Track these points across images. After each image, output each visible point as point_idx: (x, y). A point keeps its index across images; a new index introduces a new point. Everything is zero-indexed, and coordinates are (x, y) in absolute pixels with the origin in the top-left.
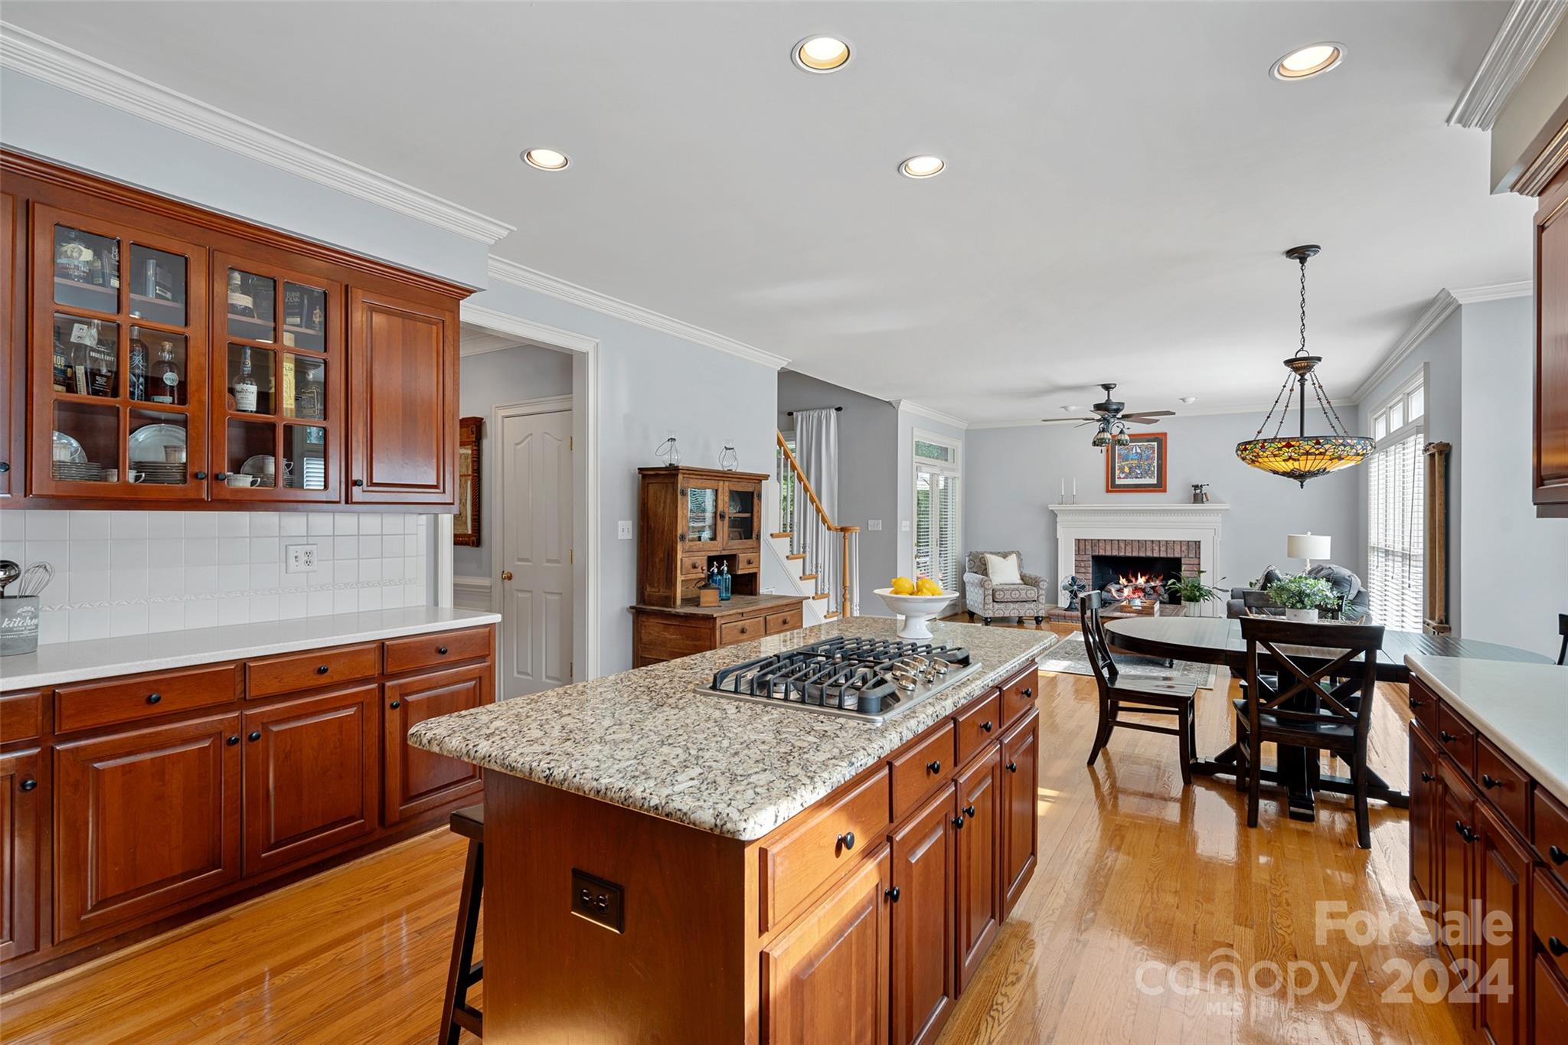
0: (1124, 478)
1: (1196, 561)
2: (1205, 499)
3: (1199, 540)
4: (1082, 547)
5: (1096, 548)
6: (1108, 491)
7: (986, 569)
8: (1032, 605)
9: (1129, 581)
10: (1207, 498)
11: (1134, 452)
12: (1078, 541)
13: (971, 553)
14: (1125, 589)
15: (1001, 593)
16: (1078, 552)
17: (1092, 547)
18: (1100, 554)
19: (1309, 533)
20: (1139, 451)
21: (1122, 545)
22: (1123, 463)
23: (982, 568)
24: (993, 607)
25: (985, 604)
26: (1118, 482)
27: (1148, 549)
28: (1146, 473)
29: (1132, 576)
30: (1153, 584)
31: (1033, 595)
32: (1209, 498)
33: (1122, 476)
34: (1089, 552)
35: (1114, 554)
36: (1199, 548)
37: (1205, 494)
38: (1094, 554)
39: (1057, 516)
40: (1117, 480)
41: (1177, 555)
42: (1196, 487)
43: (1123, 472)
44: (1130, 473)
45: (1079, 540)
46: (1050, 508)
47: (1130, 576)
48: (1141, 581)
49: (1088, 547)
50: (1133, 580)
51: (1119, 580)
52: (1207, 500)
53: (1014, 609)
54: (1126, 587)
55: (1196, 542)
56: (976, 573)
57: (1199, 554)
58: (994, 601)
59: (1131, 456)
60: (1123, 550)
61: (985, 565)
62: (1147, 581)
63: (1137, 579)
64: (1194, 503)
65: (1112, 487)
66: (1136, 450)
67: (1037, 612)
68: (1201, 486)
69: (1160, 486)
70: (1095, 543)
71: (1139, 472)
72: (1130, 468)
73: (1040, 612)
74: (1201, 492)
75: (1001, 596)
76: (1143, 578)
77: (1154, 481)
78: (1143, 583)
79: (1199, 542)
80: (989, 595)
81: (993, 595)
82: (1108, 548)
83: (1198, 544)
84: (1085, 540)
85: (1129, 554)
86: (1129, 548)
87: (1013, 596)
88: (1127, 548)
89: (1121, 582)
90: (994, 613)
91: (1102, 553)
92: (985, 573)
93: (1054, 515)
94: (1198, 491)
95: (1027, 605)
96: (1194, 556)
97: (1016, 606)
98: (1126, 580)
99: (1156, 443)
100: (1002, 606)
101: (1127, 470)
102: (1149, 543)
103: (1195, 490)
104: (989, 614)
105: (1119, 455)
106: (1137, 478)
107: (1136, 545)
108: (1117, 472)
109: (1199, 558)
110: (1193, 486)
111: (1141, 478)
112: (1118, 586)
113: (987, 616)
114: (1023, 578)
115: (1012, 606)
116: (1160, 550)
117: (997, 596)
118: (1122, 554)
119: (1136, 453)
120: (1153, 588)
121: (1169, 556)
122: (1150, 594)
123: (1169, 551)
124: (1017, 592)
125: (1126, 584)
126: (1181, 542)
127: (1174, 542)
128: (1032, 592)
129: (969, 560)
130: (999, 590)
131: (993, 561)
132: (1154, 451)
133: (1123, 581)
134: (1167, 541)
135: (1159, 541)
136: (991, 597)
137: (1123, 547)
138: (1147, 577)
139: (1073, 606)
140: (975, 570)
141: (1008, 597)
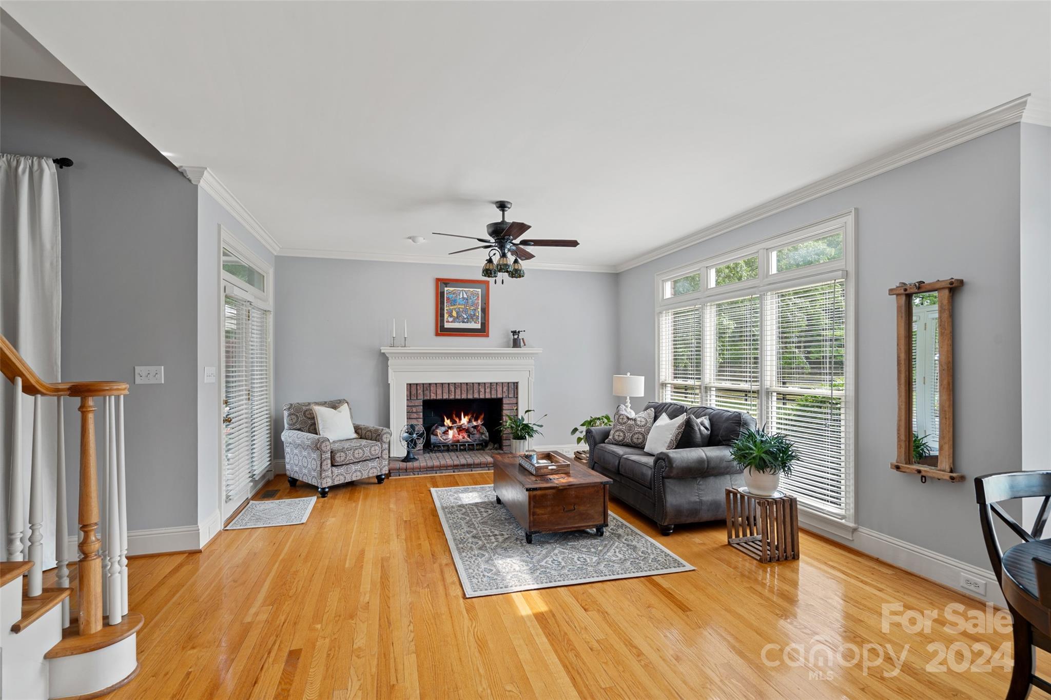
0: (451, 322)
1: (514, 401)
2: (522, 344)
3: (516, 381)
4: (414, 392)
5: (427, 393)
6: (437, 334)
7: (314, 424)
8: (375, 464)
9: (454, 422)
10: (524, 343)
11: (461, 297)
12: (410, 386)
13: (291, 405)
14: (449, 430)
15: (343, 454)
16: (410, 397)
17: (423, 391)
18: (432, 398)
19: (629, 374)
20: (465, 296)
21: (452, 388)
22: (451, 308)
23: (309, 423)
24: (332, 473)
25: (322, 471)
26: (447, 325)
27: (475, 391)
28: (472, 318)
29: (456, 416)
30: (475, 424)
31: (377, 452)
32: (526, 343)
33: (451, 319)
34: (421, 397)
35: (444, 398)
36: (517, 388)
37: (523, 339)
38: (425, 398)
39: (387, 359)
40: (445, 324)
41: (500, 396)
42: (514, 333)
43: (451, 315)
44: (457, 317)
45: (410, 384)
46: (382, 351)
47: (454, 416)
48: (464, 420)
49: (420, 391)
50: (457, 420)
51: (444, 421)
52: (525, 345)
53: (356, 471)
54: (450, 428)
55: (514, 383)
56: (299, 430)
57: (517, 394)
58: (333, 465)
59: (458, 301)
60: (453, 394)
61: (313, 418)
62: (470, 421)
63: (460, 419)
64: (513, 347)
65: (442, 331)
66: (463, 295)
67: (381, 470)
68: (519, 332)
69: (483, 331)
70: (427, 387)
71: (465, 317)
72: (457, 313)
73: (384, 469)
74: (518, 337)
75: (342, 459)
76: (466, 417)
77: (478, 326)
78: (466, 424)
79: (517, 383)
80: (326, 459)
81: (333, 458)
82: (439, 392)
83: (516, 385)
84: (417, 384)
85: (458, 397)
86: (458, 391)
87: (356, 456)
88: (457, 390)
89: (445, 423)
90: (333, 480)
91: (433, 397)
92: (313, 429)
93: (384, 359)
94: (516, 337)
95: (370, 464)
96: (513, 396)
97: (358, 467)
98: (451, 421)
99: (480, 290)
100: (342, 470)
101: (454, 314)
102: (476, 386)
103: (514, 335)
104: (327, 483)
105: (448, 299)
106: (463, 322)
107: (464, 387)
108: (446, 316)
109: (517, 397)
110: (512, 332)
111: (467, 322)
112: (443, 429)
113: (324, 486)
114: (357, 429)
115: (353, 467)
116: (485, 392)
117: (338, 459)
118: (452, 397)
119: (463, 298)
120: (475, 427)
121: (493, 397)
122: (474, 434)
123: (493, 392)
124: (360, 451)
125: (450, 425)
126: (502, 383)
127: (497, 383)
128: (377, 448)
129: (290, 415)
130: (339, 451)
131: (322, 413)
132: (478, 297)
133: (448, 422)
134: (491, 383)
135: (485, 383)
136: (329, 461)
137: (453, 390)
138: (469, 417)
139: (411, 456)
140: (298, 426)
141: (350, 457)
